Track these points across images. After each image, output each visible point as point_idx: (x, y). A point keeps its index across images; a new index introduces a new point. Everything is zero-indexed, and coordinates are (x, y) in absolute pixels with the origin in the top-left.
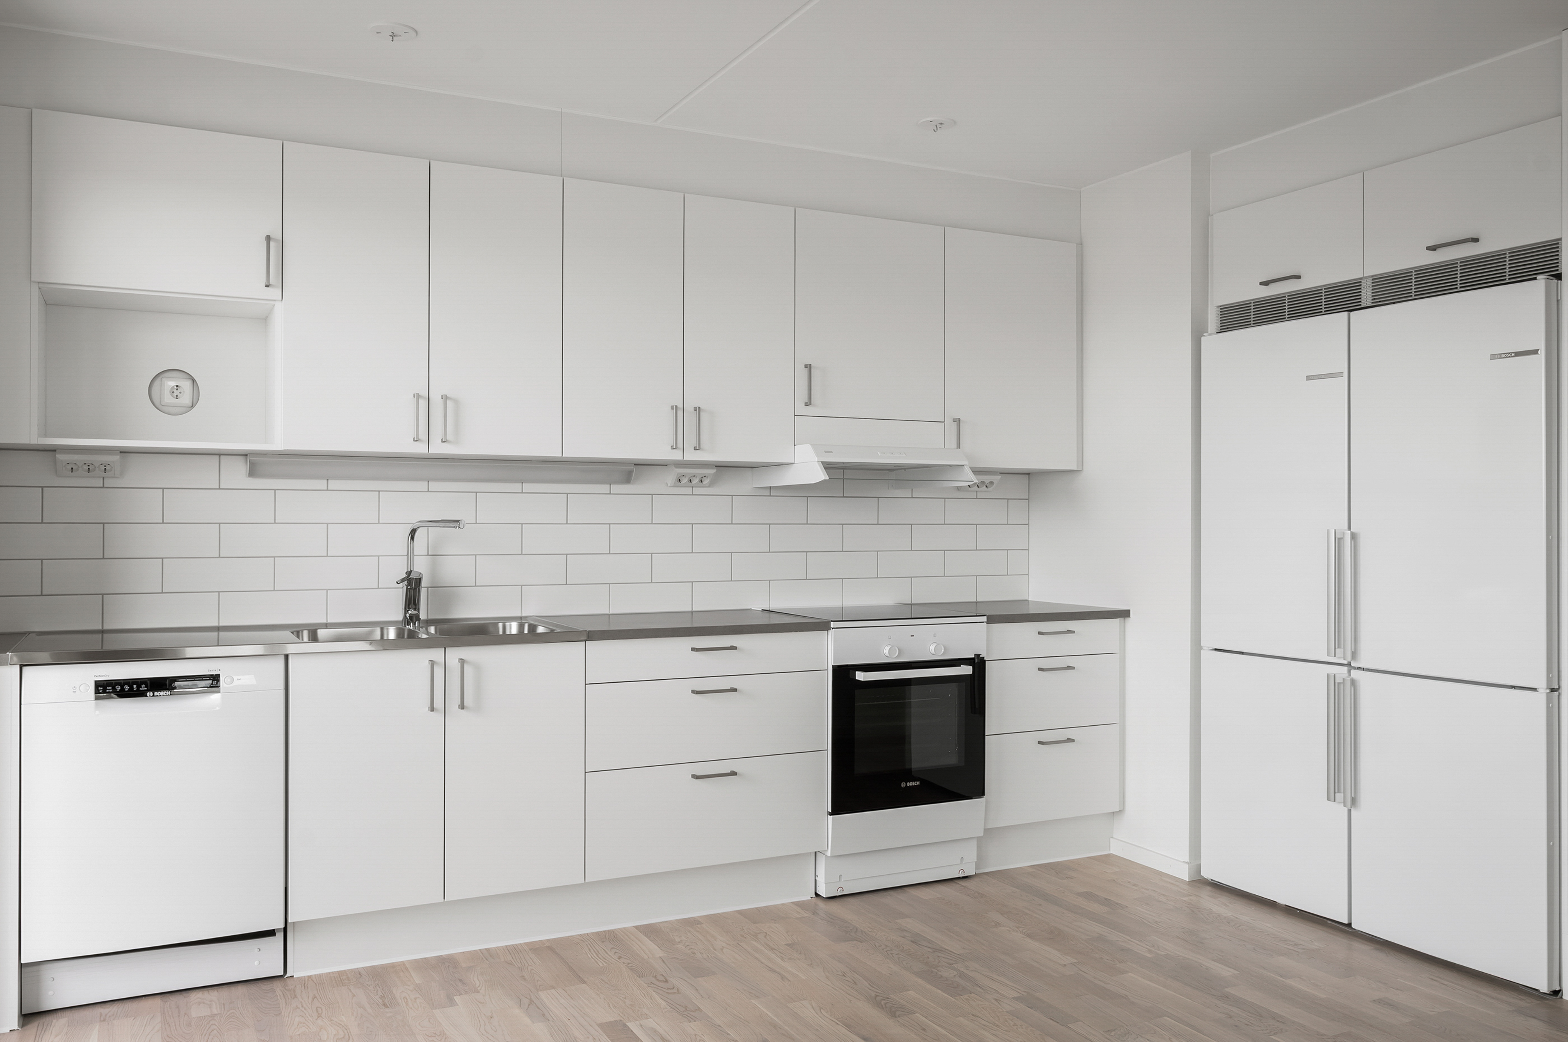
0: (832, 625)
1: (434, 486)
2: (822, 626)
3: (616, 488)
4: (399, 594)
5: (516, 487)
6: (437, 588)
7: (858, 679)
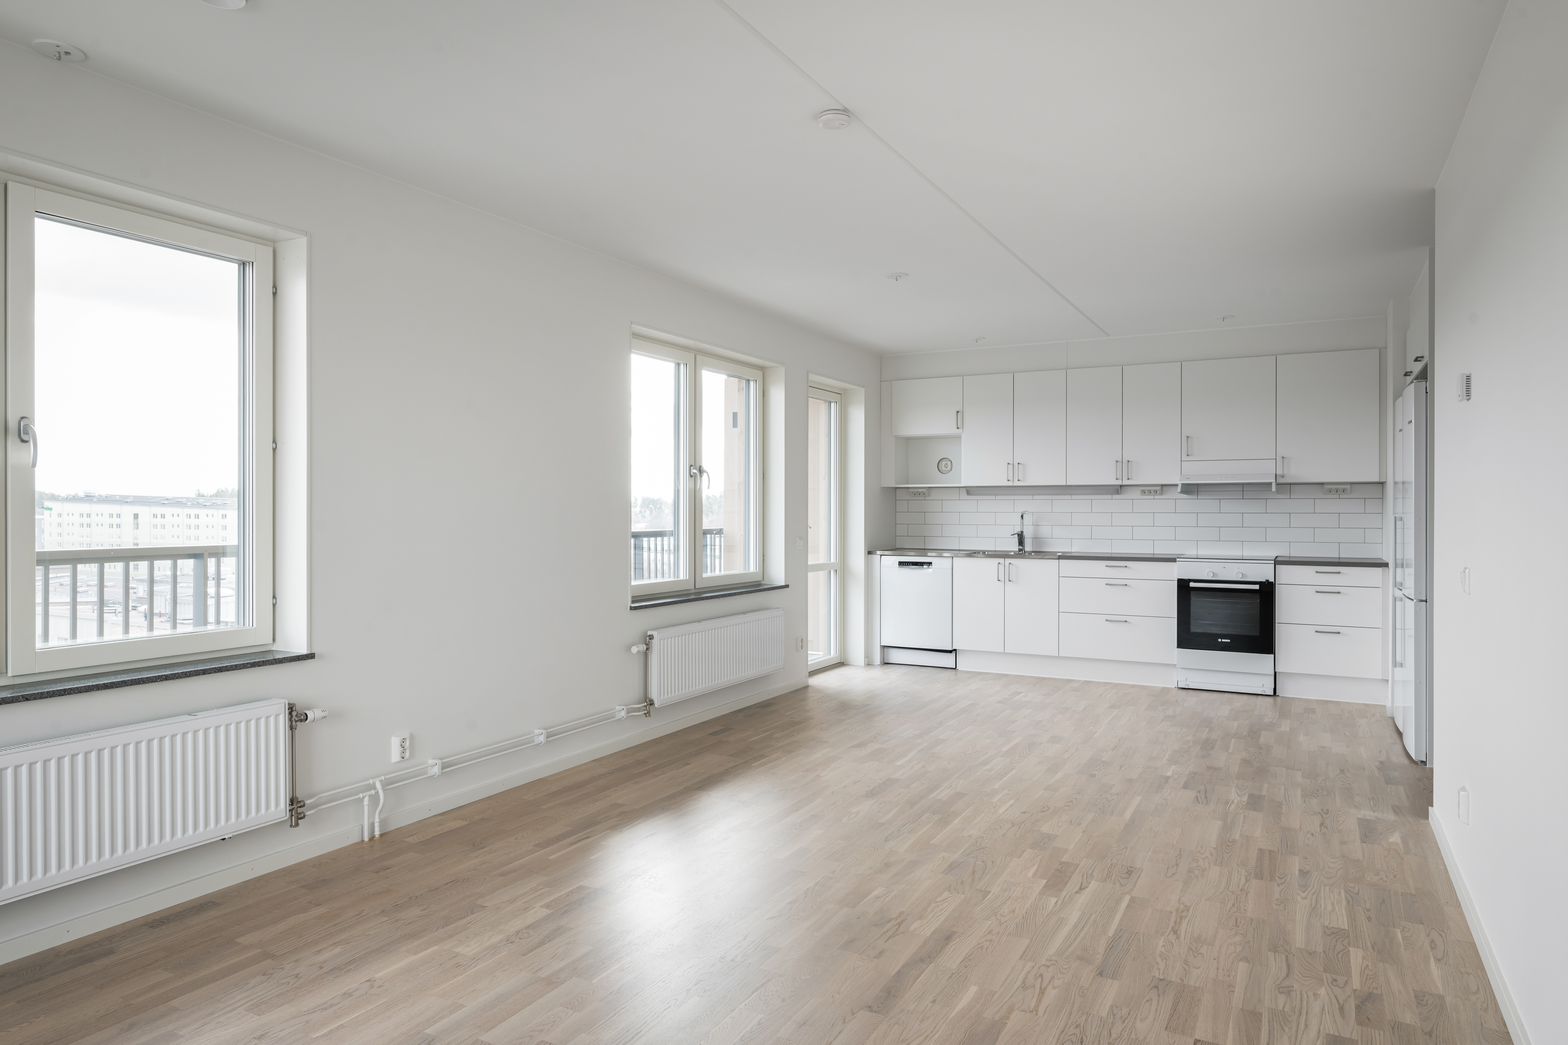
0: (1178, 559)
1: (1035, 497)
2: (1173, 560)
3: (1115, 497)
4: (1016, 539)
5: (1069, 497)
6: (1036, 539)
7: (1190, 586)
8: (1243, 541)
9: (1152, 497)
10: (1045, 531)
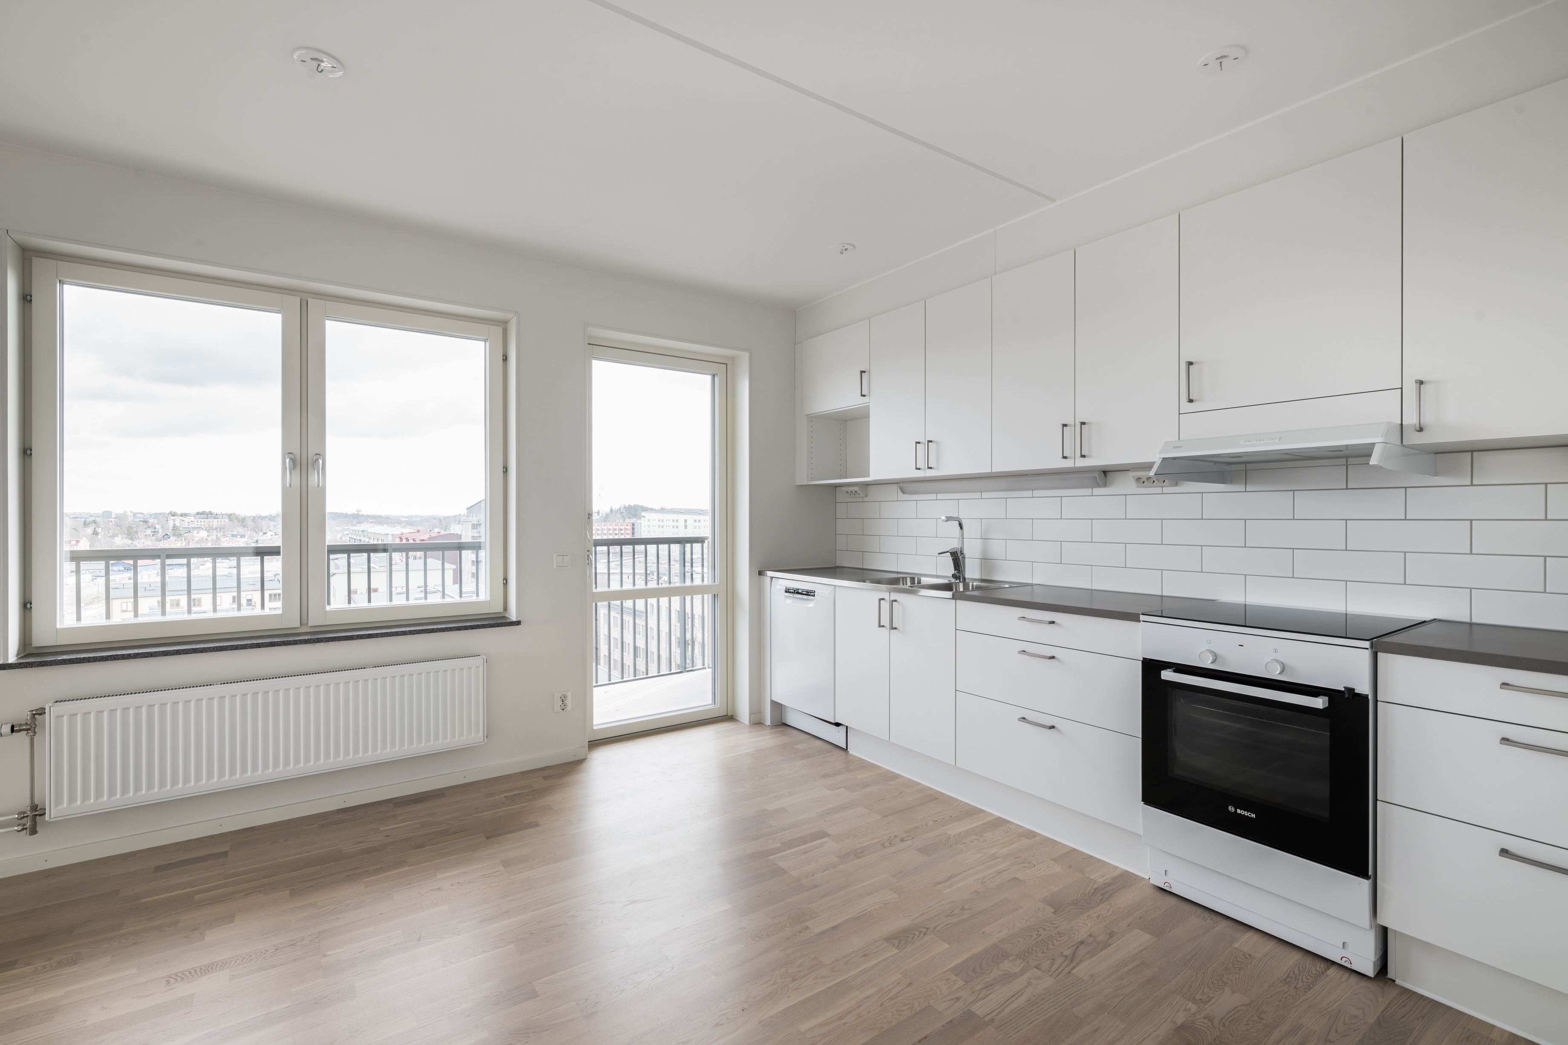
0: (1142, 617)
3: (1097, 491)
5: (1028, 493)
6: (986, 561)
7: (1163, 678)
8: (1346, 581)
9: (1159, 490)
10: (997, 549)
